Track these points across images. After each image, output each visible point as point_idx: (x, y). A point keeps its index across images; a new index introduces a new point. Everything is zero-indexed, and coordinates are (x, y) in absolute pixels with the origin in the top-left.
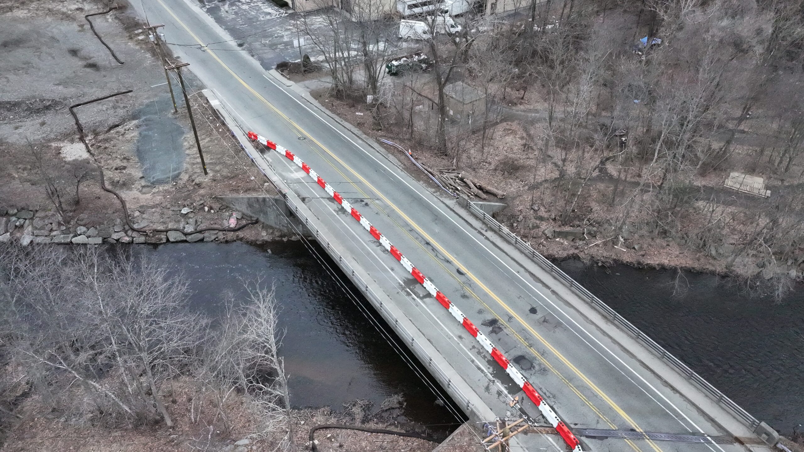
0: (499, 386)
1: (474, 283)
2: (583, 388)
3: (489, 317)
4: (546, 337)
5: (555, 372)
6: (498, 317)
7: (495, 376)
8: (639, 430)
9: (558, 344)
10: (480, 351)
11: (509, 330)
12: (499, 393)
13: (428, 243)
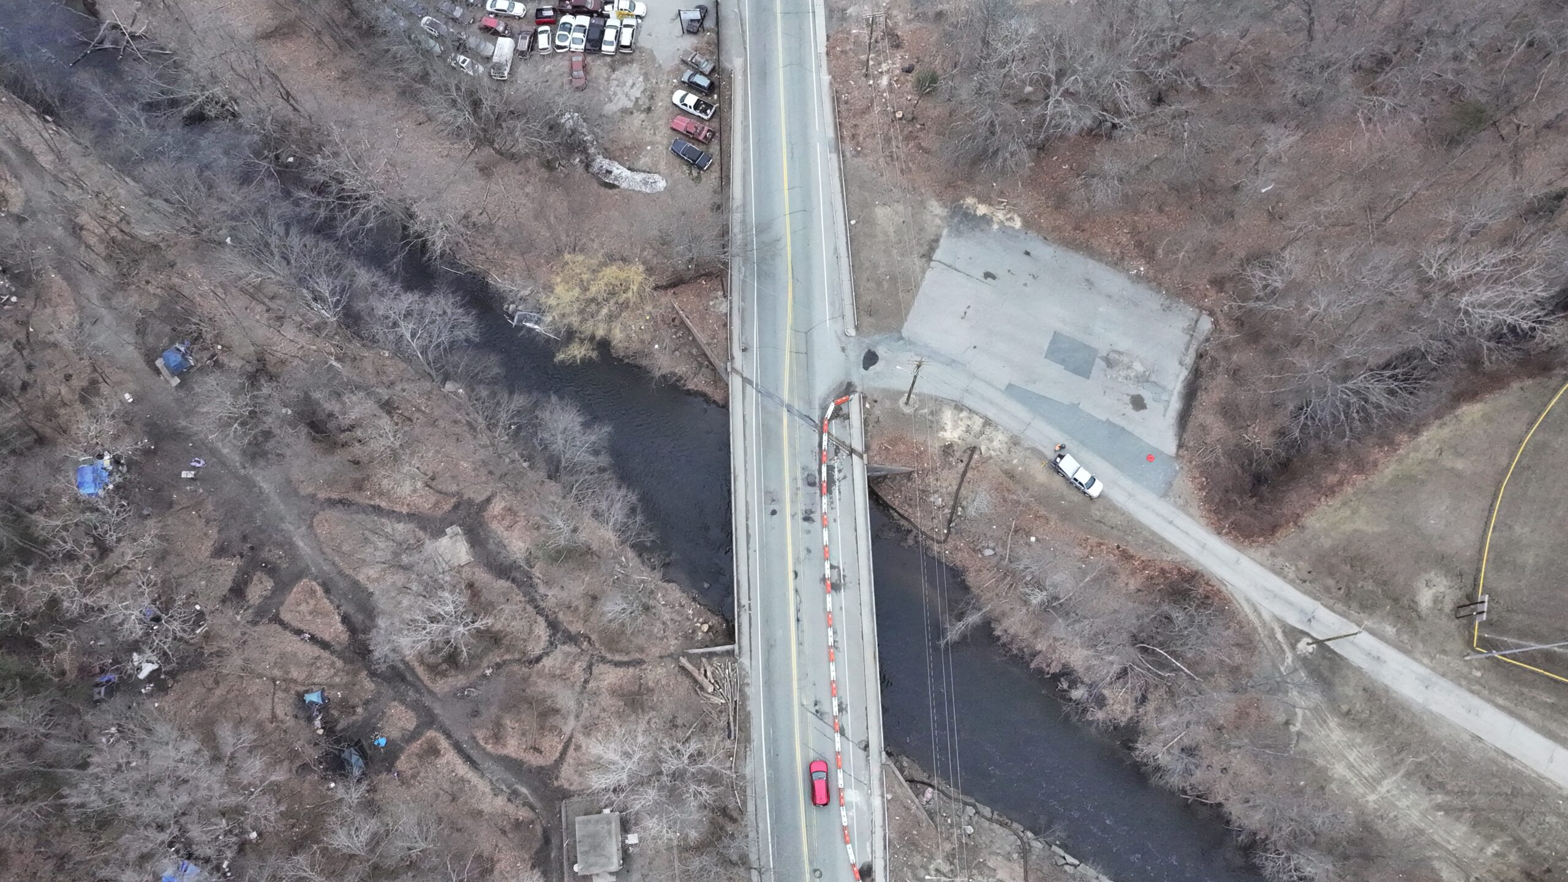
0: (836, 475)
1: (793, 558)
2: (792, 445)
3: (806, 523)
4: (784, 489)
5: (798, 464)
6: (801, 521)
7: (834, 482)
8: (785, 409)
9: (781, 482)
10: (831, 503)
11: (801, 508)
12: (840, 471)
13: (798, 620)
